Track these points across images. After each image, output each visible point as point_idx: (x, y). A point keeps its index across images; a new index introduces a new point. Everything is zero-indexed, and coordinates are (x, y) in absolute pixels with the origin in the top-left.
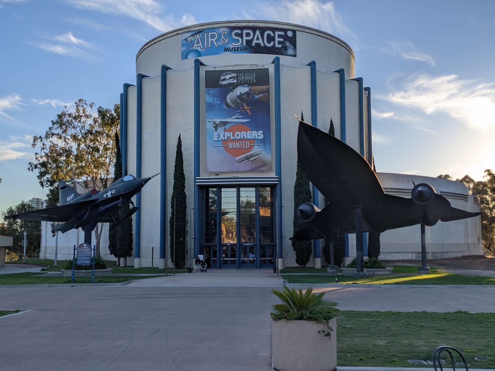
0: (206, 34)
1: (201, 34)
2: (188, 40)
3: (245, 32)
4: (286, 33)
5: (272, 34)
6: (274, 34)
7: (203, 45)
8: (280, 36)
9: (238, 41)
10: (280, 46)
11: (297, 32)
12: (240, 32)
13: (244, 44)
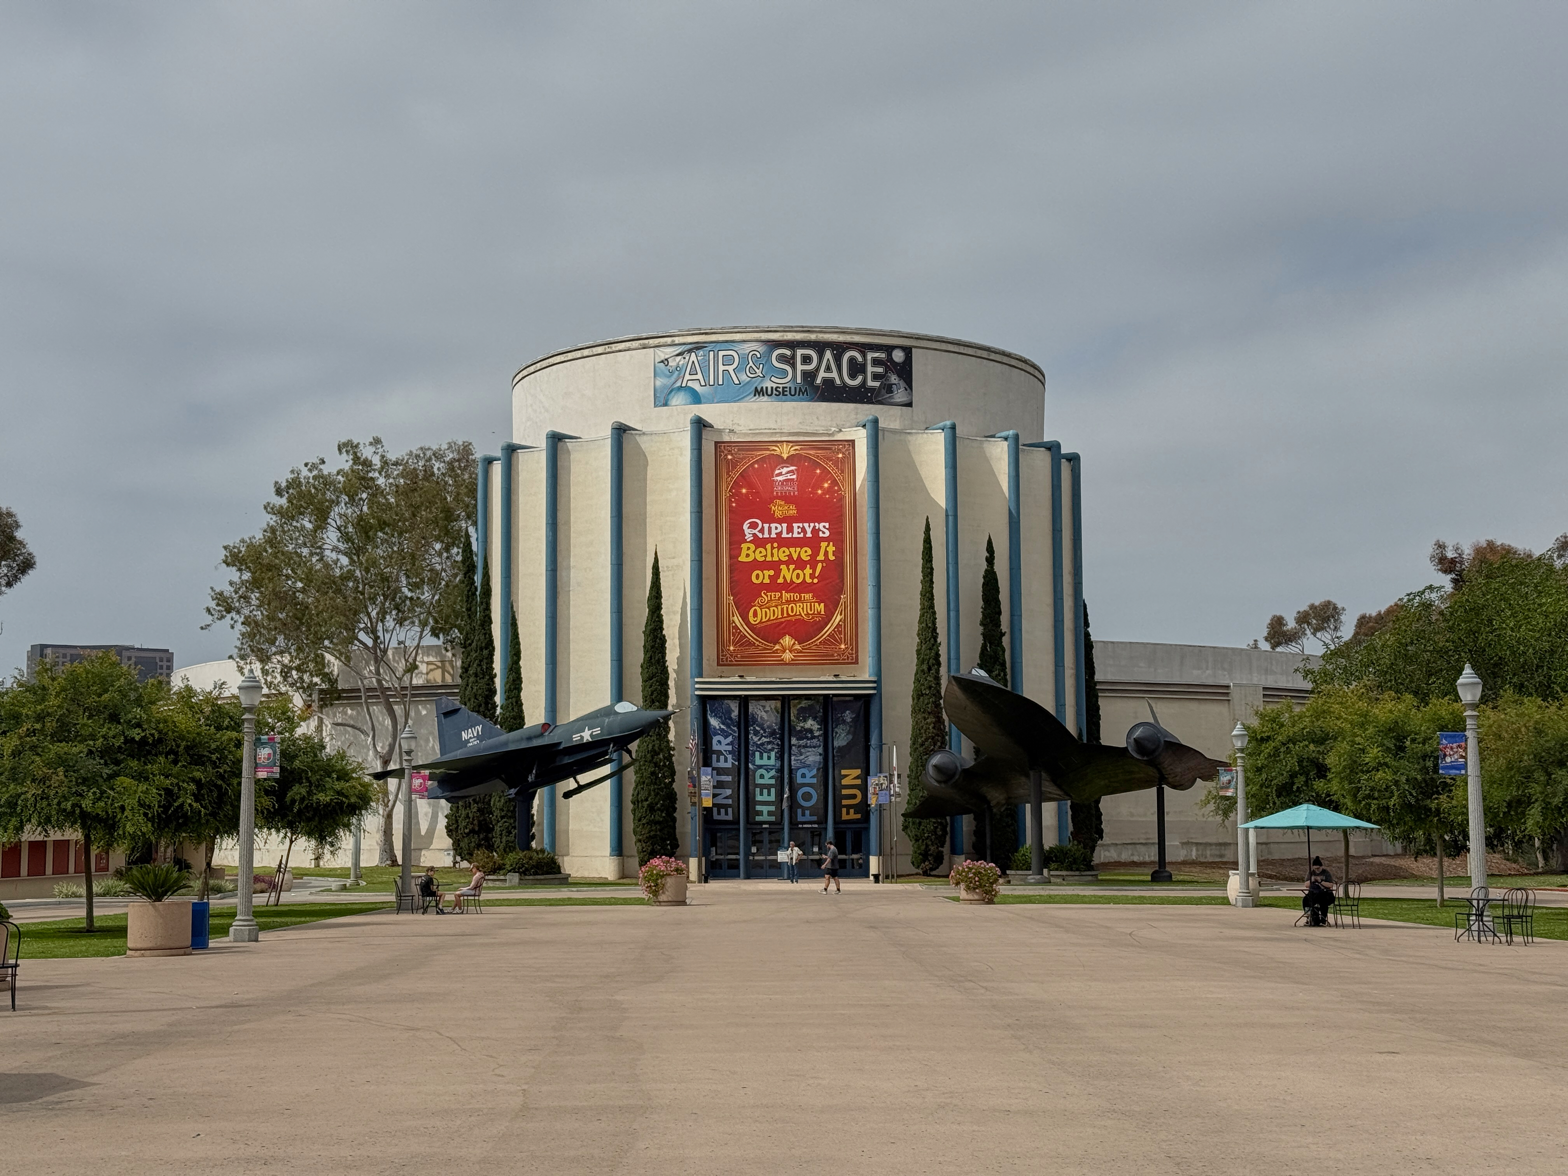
0: (712, 353)
1: (701, 353)
2: (670, 364)
3: (800, 352)
4: (890, 355)
5: (860, 358)
6: (864, 356)
7: (706, 376)
8: (876, 362)
9: (785, 372)
10: (877, 384)
11: (914, 350)
12: (788, 352)
13: (799, 381)
